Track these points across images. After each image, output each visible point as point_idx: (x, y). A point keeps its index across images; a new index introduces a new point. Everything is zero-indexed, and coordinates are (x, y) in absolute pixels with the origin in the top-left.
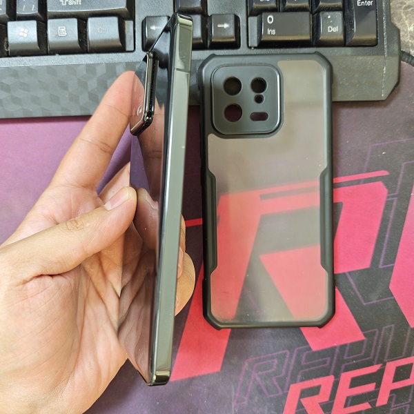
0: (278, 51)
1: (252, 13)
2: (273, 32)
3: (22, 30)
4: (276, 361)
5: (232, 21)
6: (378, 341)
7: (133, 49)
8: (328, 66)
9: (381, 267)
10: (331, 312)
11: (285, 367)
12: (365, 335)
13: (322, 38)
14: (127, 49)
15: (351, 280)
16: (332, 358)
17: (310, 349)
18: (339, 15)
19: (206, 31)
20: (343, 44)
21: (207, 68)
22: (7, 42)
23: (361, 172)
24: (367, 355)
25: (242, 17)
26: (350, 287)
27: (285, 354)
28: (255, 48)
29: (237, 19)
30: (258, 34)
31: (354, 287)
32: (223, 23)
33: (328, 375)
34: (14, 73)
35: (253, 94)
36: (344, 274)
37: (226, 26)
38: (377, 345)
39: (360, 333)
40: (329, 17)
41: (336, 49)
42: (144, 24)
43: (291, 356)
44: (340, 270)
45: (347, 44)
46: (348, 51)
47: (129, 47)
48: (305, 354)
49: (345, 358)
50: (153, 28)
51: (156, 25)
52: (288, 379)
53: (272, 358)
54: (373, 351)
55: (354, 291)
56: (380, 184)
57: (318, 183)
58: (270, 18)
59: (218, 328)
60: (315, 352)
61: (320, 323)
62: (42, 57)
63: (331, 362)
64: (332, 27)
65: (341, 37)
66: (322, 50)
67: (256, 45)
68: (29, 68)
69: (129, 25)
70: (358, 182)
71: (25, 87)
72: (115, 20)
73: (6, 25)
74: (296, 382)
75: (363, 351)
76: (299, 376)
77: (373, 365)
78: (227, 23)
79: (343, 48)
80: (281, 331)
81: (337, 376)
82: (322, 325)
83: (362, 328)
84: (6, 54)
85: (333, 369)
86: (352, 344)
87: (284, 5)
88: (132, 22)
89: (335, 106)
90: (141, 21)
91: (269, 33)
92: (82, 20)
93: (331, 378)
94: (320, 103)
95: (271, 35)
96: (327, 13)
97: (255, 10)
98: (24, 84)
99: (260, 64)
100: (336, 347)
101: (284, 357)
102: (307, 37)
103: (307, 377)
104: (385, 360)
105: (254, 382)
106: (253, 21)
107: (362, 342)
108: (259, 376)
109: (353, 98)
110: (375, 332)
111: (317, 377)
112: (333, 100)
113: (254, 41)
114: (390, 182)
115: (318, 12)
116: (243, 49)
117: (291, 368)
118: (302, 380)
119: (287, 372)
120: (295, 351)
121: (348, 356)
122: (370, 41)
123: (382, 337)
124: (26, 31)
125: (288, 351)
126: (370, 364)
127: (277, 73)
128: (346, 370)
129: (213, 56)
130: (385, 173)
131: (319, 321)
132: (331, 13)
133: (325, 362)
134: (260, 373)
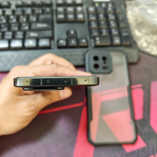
6: (150, 146)
13: (114, 44)
14: (52, 48)
27: (116, 154)
43: (119, 155)
49: (139, 153)
60: (128, 153)
67: (94, 47)
75: (146, 150)
77: (150, 156)
104: (155, 153)
110: (149, 142)
120: (120, 152)
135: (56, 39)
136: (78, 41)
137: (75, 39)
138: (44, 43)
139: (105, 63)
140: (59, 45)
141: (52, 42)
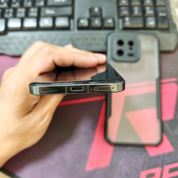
1: (120, 17)
4: (134, 160)
11: (138, 163)
13: (147, 26)
14: (71, 30)
24: (175, 157)
43: (141, 158)
48: (147, 157)
49: (165, 159)
54: (177, 155)
56: (174, 83)
63: (159, 161)
65: (154, 26)
67: (121, 29)
76: (145, 167)
81: (162, 167)
82: (157, 145)
85: (160, 164)
92: (54, 18)
103: (149, 168)
117: (141, 163)
125: (139, 156)
133: (156, 161)
135: (76, 18)
136: (103, 20)
137: (99, 18)
138: (61, 22)
139: (131, 49)
140: (80, 25)
141: (72, 21)
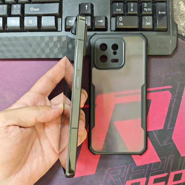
0: (124, 32)
1: (113, 16)
2: (122, 24)
3: (13, 21)
4: (120, 170)
5: (104, 19)
6: (166, 162)
7: (61, 30)
8: (146, 40)
9: (168, 129)
10: (145, 149)
11: (124, 173)
12: (161, 159)
13: (143, 27)
14: (59, 30)
15: (155, 134)
16: (146, 170)
17: (136, 165)
18: (151, 17)
19: (92, 23)
20: (152, 30)
21: (93, 39)
22: (7, 26)
23: (160, 86)
24: (161, 169)
25: (109, 18)
26: (154, 137)
27: (124, 167)
28: (114, 31)
29: (106, 19)
30: (115, 25)
31: (156, 137)
32: (100, 20)
33: (144, 177)
34: (9, 39)
35: (112, 51)
36: (152, 131)
37: (101, 21)
38: (166, 164)
39: (159, 158)
40: (146, 18)
41: (149, 32)
42: (66, 19)
43: (127, 168)
44: (150, 129)
45: (154, 30)
46: (155, 33)
47: (59, 29)
48: (133, 167)
49: (152, 169)
50: (70, 21)
51: (71, 20)
52: (125, 178)
53: (119, 168)
54: (164, 167)
55: (156, 139)
56: (168, 91)
57: (140, 91)
58: (121, 18)
59: (95, 154)
60: (138, 166)
61: (140, 153)
62: (21, 33)
63: (145, 171)
64: (148, 23)
65: (152, 27)
66: (143, 33)
67: (114, 30)
68: (15, 37)
69: (59, 20)
70: (159, 90)
71: (14, 45)
72: (53, 17)
73: (7, 19)
74: (129, 180)
75: (160, 167)
76: (131, 177)
77: (164, 173)
78: (102, 20)
79: (152, 32)
80: (123, 156)
81: (148, 178)
82: (141, 154)
83: (159, 156)
84: (6, 31)
85: (146, 175)
86: (155, 163)
87: (127, 13)
88: (61, 19)
89: (148, 57)
90: (65, 18)
91: (120, 25)
92: (39, 17)
93: (145, 179)
94: (142, 56)
95: (121, 25)
96: (145, 17)
97: (114, 14)
98: (13, 44)
99: (116, 38)
100: (147, 164)
101: (124, 168)
102: (137, 27)
103: (134, 178)
104: (170, 171)
105: (110, 179)
106: (113, 19)
107: (159, 162)
108: (112, 176)
109: (156, 54)
110: (165, 158)
111: (139, 178)
112: (148, 54)
113: (113, 28)
114: (172, 91)
115: (142, 16)
116: (109, 31)
117: (127, 173)
118: (132, 179)
119: (125, 175)
120: (129, 166)
121: (153, 169)
122: (164, 29)
123: (168, 161)
124: (15, 21)
125: (125, 166)
126: (163, 173)
127: (123, 42)
128: (152, 175)
129: (95, 34)
130: (171, 87)
131: (140, 152)
132: (147, 17)
133: (142, 171)
134: (113, 175)
